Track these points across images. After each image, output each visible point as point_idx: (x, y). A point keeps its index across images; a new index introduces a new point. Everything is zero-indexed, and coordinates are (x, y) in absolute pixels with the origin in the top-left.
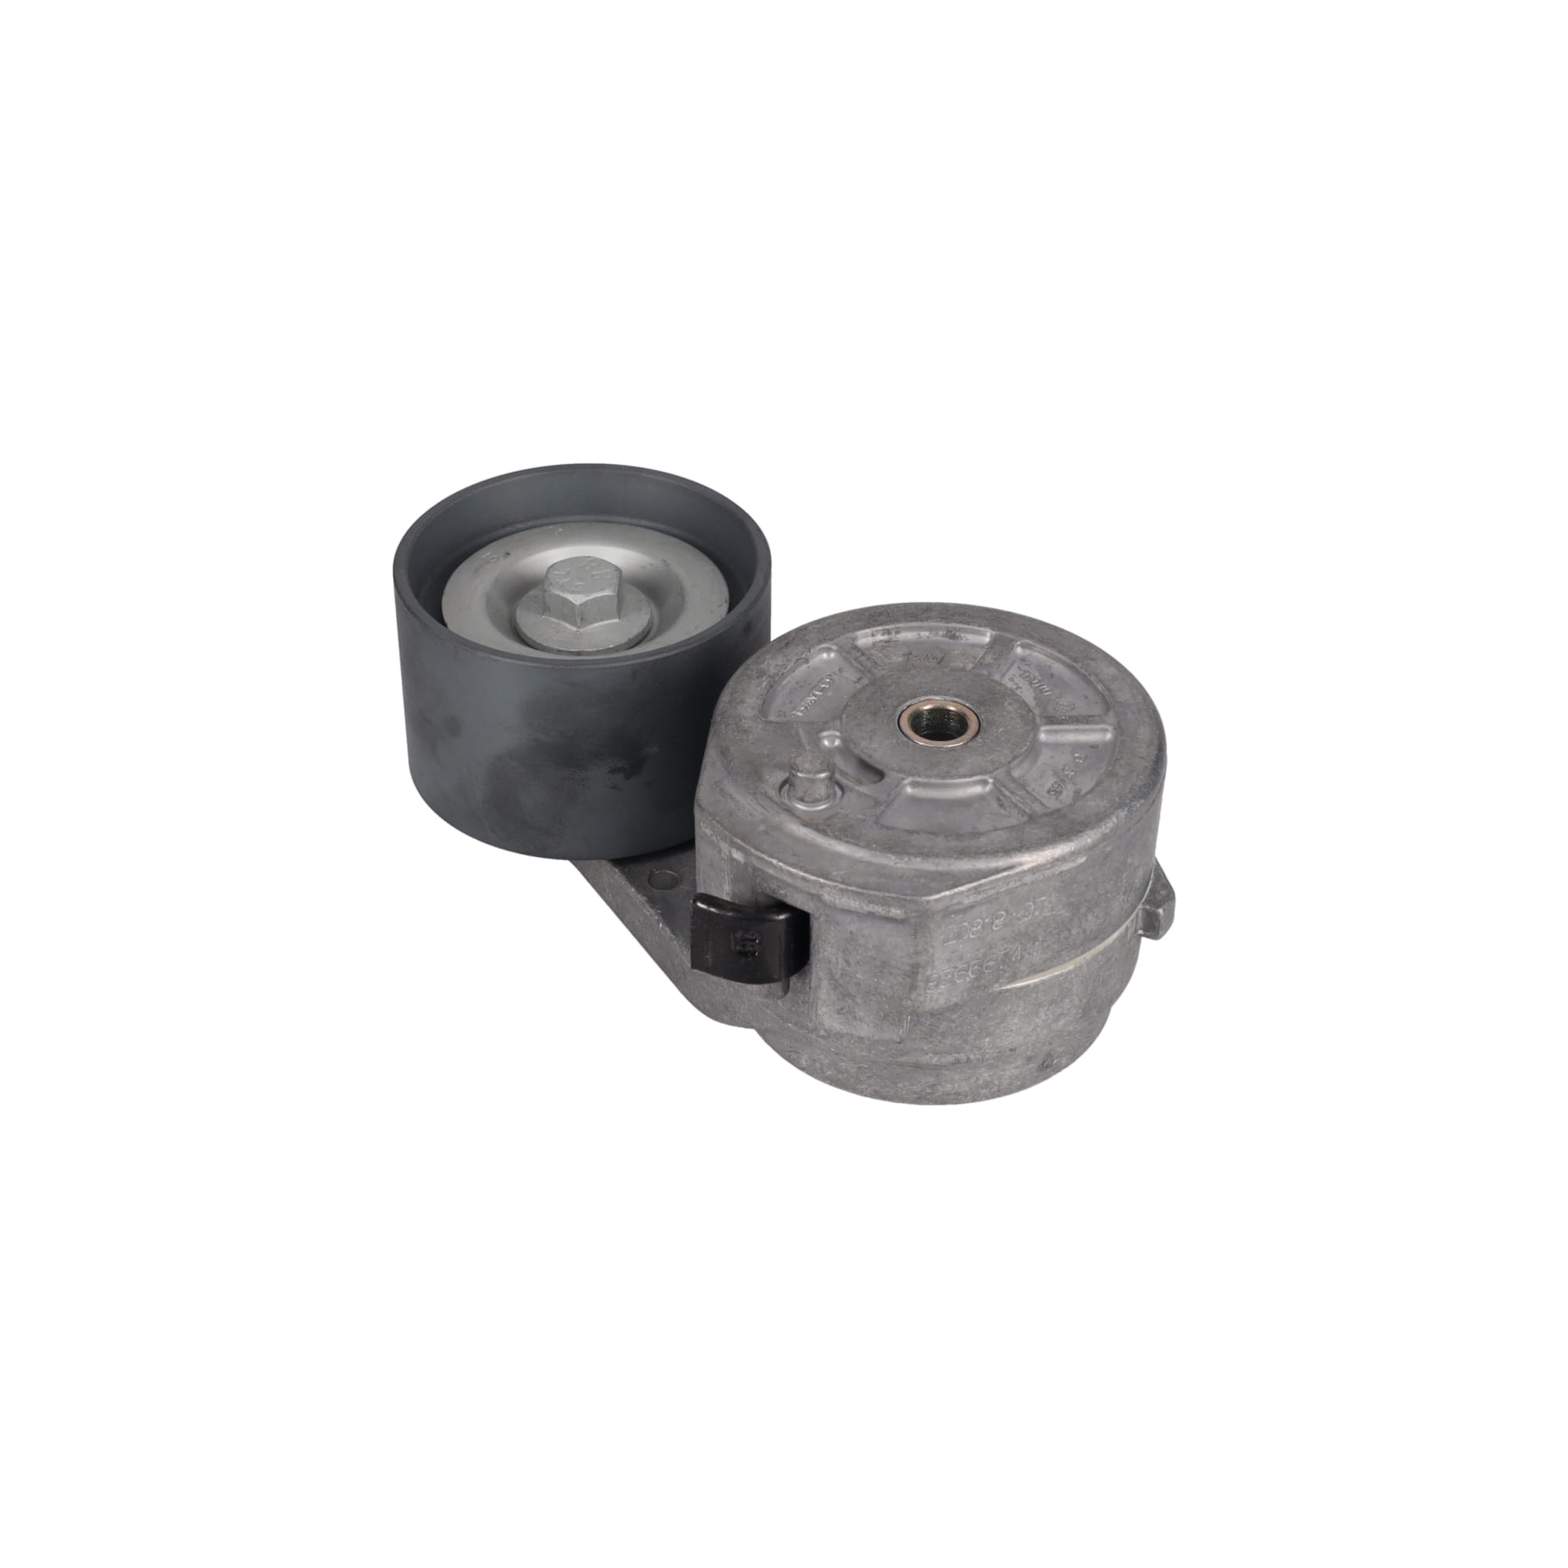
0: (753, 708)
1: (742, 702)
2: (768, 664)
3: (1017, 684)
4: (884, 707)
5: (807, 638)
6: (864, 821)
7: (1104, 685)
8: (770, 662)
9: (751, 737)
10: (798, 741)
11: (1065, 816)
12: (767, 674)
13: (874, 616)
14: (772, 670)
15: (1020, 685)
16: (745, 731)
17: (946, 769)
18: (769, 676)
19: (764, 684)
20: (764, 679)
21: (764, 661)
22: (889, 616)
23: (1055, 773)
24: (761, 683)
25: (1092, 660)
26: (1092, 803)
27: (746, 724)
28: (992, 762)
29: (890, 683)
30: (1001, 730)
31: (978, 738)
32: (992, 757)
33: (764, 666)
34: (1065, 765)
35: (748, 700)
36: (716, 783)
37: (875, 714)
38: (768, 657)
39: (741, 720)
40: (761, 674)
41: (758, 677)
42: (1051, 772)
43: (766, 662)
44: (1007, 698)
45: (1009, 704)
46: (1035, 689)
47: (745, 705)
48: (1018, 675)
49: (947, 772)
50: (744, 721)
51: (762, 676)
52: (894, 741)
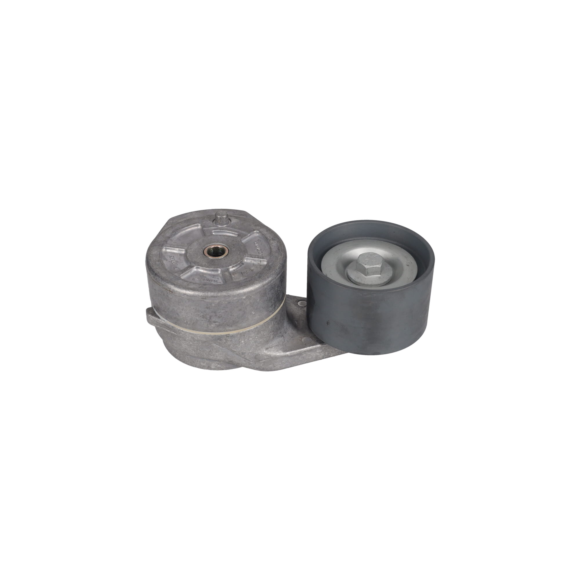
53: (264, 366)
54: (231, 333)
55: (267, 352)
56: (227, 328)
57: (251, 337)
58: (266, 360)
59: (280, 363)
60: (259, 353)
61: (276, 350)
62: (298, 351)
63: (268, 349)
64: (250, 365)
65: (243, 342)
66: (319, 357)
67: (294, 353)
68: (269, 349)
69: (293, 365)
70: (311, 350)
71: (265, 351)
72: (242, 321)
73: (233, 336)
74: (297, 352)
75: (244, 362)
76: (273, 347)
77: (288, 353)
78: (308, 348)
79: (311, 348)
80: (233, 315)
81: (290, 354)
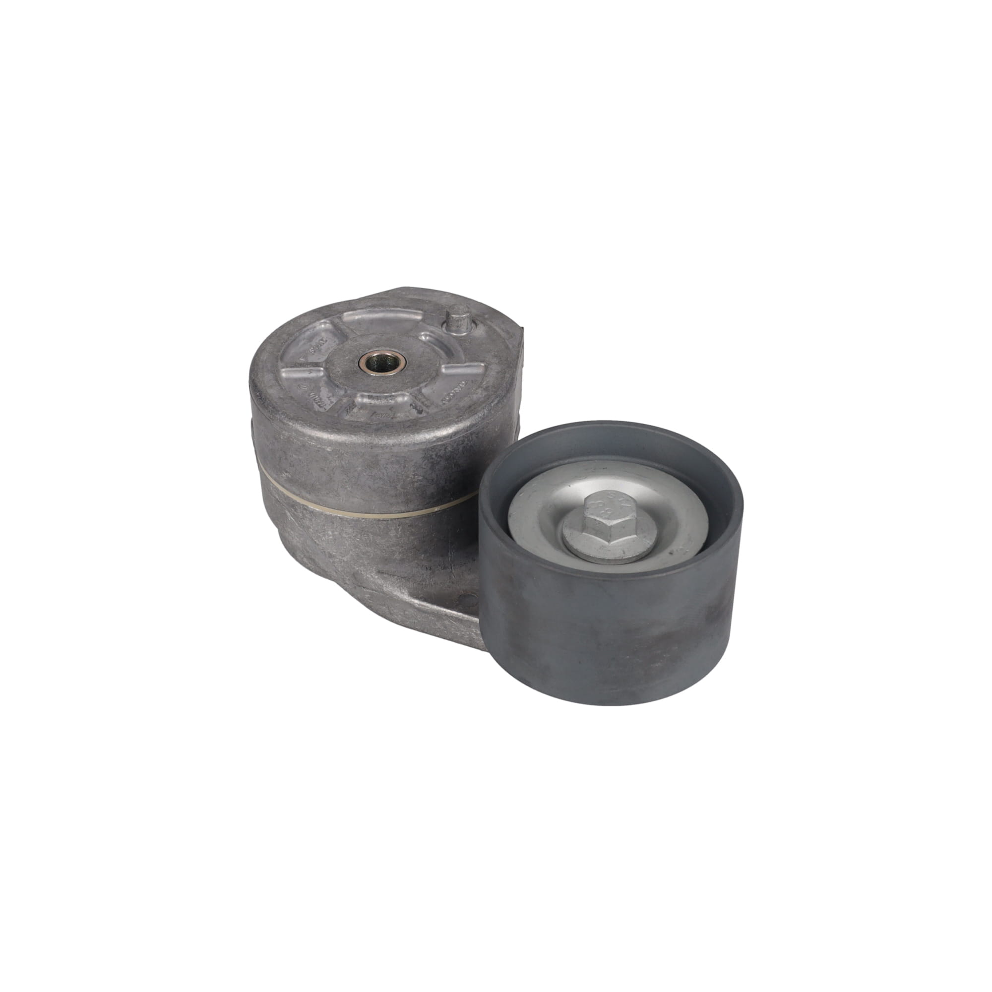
0: (491, 369)
1: (498, 373)
2: (482, 394)
3: (329, 400)
4: (414, 370)
5: (457, 411)
6: (431, 312)
7: (279, 383)
8: (481, 396)
9: (493, 353)
10: (465, 352)
11: (323, 315)
12: (482, 389)
13: (413, 425)
14: (479, 391)
15: (328, 399)
16: (496, 356)
17: (383, 337)
18: (482, 387)
19: (484, 383)
20: (485, 386)
21: (485, 397)
22: (404, 425)
23: (320, 350)
24: (487, 383)
25: (281, 398)
26: (306, 321)
27: (495, 360)
28: (356, 341)
29: (408, 384)
30: (347, 358)
31: (361, 354)
32: (356, 343)
33: (485, 393)
34: (313, 354)
35: (495, 374)
36: (512, 337)
37: (420, 366)
38: (482, 399)
39: (499, 362)
40: (486, 389)
41: (488, 387)
42: (322, 351)
43: (483, 395)
44: (339, 375)
45: (339, 372)
46: (319, 396)
47: (496, 371)
48: (327, 405)
49: (383, 335)
50: (497, 362)
51: (486, 387)
52: (410, 351)
53: (371, 601)
54: (312, 506)
55: (378, 578)
56: (304, 493)
57: (346, 533)
58: (374, 592)
59: (402, 613)
60: (361, 571)
61: (398, 585)
62: (435, 607)
63: (383, 573)
64: (346, 586)
65: (330, 533)
66: (477, 644)
67: (426, 608)
68: (385, 576)
69: (426, 631)
70: (457, 619)
71: (374, 573)
72: (327, 494)
73: (312, 512)
74: (431, 609)
75: (335, 573)
76: (396, 577)
77: (416, 602)
78: (455, 613)
79: (460, 616)
80: (312, 473)
81: (419, 605)
